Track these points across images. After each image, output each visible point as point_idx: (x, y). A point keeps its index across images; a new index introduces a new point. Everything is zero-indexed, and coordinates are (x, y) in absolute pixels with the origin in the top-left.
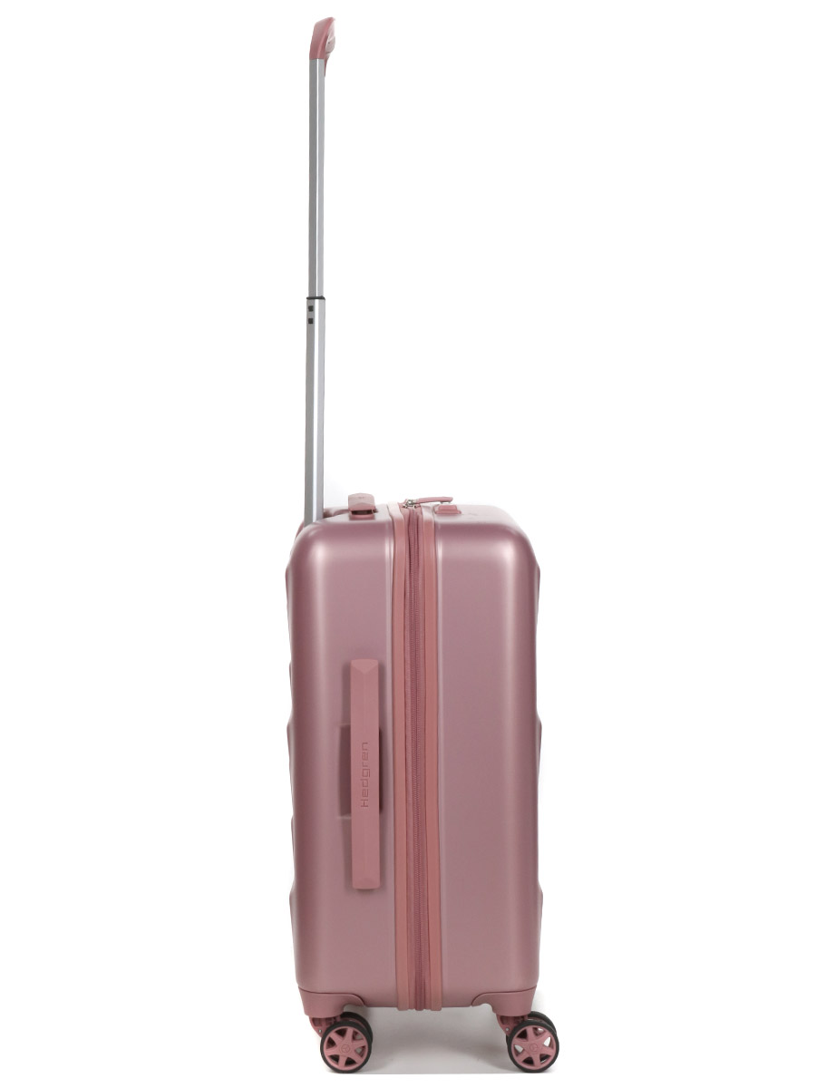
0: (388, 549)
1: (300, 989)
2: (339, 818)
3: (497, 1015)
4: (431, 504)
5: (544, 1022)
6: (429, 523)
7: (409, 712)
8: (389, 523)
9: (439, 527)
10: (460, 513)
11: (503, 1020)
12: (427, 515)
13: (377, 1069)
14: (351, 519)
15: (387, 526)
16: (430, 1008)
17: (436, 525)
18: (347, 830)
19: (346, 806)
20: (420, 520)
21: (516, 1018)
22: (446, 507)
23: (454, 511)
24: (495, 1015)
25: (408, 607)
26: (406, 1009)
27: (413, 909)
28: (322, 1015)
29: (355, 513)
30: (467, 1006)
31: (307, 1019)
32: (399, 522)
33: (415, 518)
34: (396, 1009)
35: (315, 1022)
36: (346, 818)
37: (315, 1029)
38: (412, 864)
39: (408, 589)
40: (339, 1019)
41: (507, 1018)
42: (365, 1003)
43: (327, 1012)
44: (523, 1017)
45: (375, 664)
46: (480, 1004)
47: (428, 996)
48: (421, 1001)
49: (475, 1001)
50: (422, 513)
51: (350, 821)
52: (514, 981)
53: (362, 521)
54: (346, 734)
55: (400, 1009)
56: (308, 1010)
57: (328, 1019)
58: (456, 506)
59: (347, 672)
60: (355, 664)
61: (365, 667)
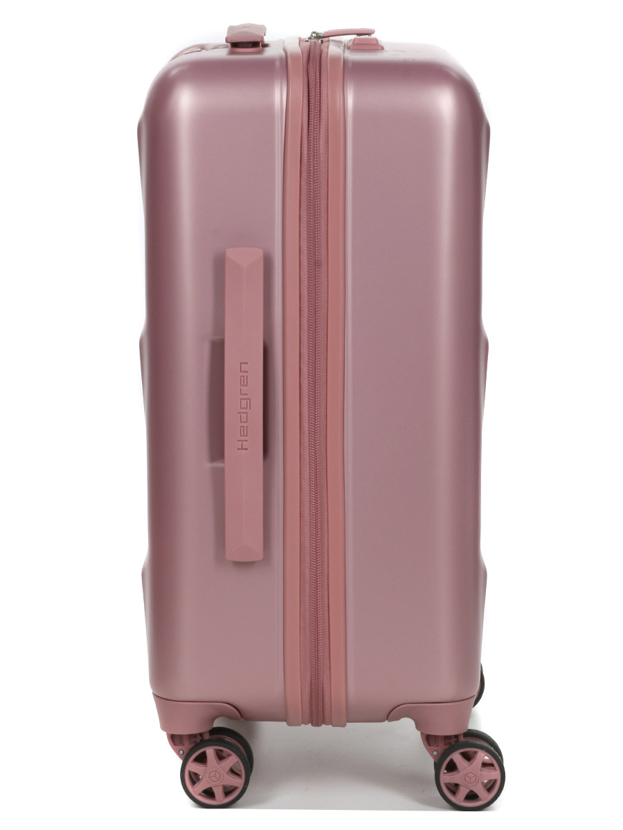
0: (279, 95)
1: (156, 696)
2: (208, 465)
3: (422, 734)
4: (346, 39)
5: (486, 745)
6: (335, 60)
7: (305, 322)
8: (281, 59)
9: (350, 65)
10: (383, 48)
11: (429, 740)
12: (333, 49)
13: (255, 803)
14: (232, 53)
15: (278, 64)
16: (331, 723)
17: (345, 62)
18: (218, 480)
19: (217, 450)
20: (324, 55)
21: (447, 738)
22: (365, 41)
23: (375, 46)
24: (418, 733)
25: (304, 175)
26: (299, 725)
27: (307, 589)
28: (183, 730)
29: (235, 45)
30: (382, 720)
31: (163, 736)
32: (295, 57)
33: (318, 51)
34: (285, 723)
35: (174, 739)
36: (218, 465)
37: (174, 750)
38: (307, 529)
39: (305, 152)
40: (207, 737)
41: (436, 737)
42: (241, 715)
43: (189, 727)
44: (456, 736)
45: (259, 254)
46: (397, 718)
47: (327, 706)
48: (318, 714)
49: (392, 714)
50: (328, 48)
51: (222, 470)
52: (445, 688)
53: (246, 56)
54: (218, 350)
55: (289, 724)
56: (165, 725)
57: (191, 736)
58: (376, 40)
59: (220, 266)
60: (231, 254)
61: (244, 258)
